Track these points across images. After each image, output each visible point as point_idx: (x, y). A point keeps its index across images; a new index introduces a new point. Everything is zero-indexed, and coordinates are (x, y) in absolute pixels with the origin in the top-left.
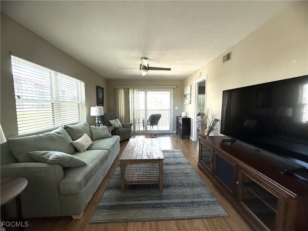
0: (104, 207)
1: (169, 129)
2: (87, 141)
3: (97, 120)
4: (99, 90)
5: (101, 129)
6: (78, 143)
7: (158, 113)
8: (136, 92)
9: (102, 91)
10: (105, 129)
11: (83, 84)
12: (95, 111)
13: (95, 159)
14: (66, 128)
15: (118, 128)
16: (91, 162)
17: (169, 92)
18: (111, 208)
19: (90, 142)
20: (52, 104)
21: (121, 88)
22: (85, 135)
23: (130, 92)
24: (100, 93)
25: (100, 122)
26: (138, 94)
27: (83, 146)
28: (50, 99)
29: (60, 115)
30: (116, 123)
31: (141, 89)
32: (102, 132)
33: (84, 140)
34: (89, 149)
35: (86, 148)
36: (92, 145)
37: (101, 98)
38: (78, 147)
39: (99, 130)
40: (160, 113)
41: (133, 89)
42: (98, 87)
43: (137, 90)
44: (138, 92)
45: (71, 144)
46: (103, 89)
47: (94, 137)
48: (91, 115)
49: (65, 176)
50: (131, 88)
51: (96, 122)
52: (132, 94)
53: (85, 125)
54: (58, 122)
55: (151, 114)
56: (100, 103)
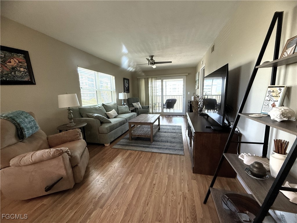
0: (119, 144)
1: (182, 112)
2: (114, 113)
3: (123, 102)
4: (125, 81)
5: (124, 108)
6: (109, 113)
7: (174, 98)
8: (154, 81)
9: (128, 82)
10: (126, 107)
11: (114, 77)
12: (122, 96)
13: (116, 121)
14: (103, 105)
15: (138, 108)
16: (114, 122)
17: (183, 79)
18: (123, 145)
19: (116, 114)
20: (96, 91)
21: (143, 78)
22: (114, 110)
23: (149, 81)
24: (126, 83)
25: (125, 104)
26: (155, 83)
27: (111, 115)
28: (95, 88)
29: (101, 98)
30: (138, 105)
31: (158, 78)
32: (124, 109)
33: (113, 112)
34: (115, 117)
35: (113, 117)
36: (117, 116)
37: (127, 87)
38: (109, 116)
39: (123, 108)
40: (175, 98)
41: (152, 78)
42: (124, 79)
43: (154, 79)
44: (155, 81)
45: (106, 113)
46: (128, 80)
47: (119, 112)
48: (119, 99)
49: (101, 125)
50: (150, 78)
51: (123, 104)
52: (151, 83)
53: (114, 104)
54: (100, 102)
55: (167, 99)
56: (127, 90)
